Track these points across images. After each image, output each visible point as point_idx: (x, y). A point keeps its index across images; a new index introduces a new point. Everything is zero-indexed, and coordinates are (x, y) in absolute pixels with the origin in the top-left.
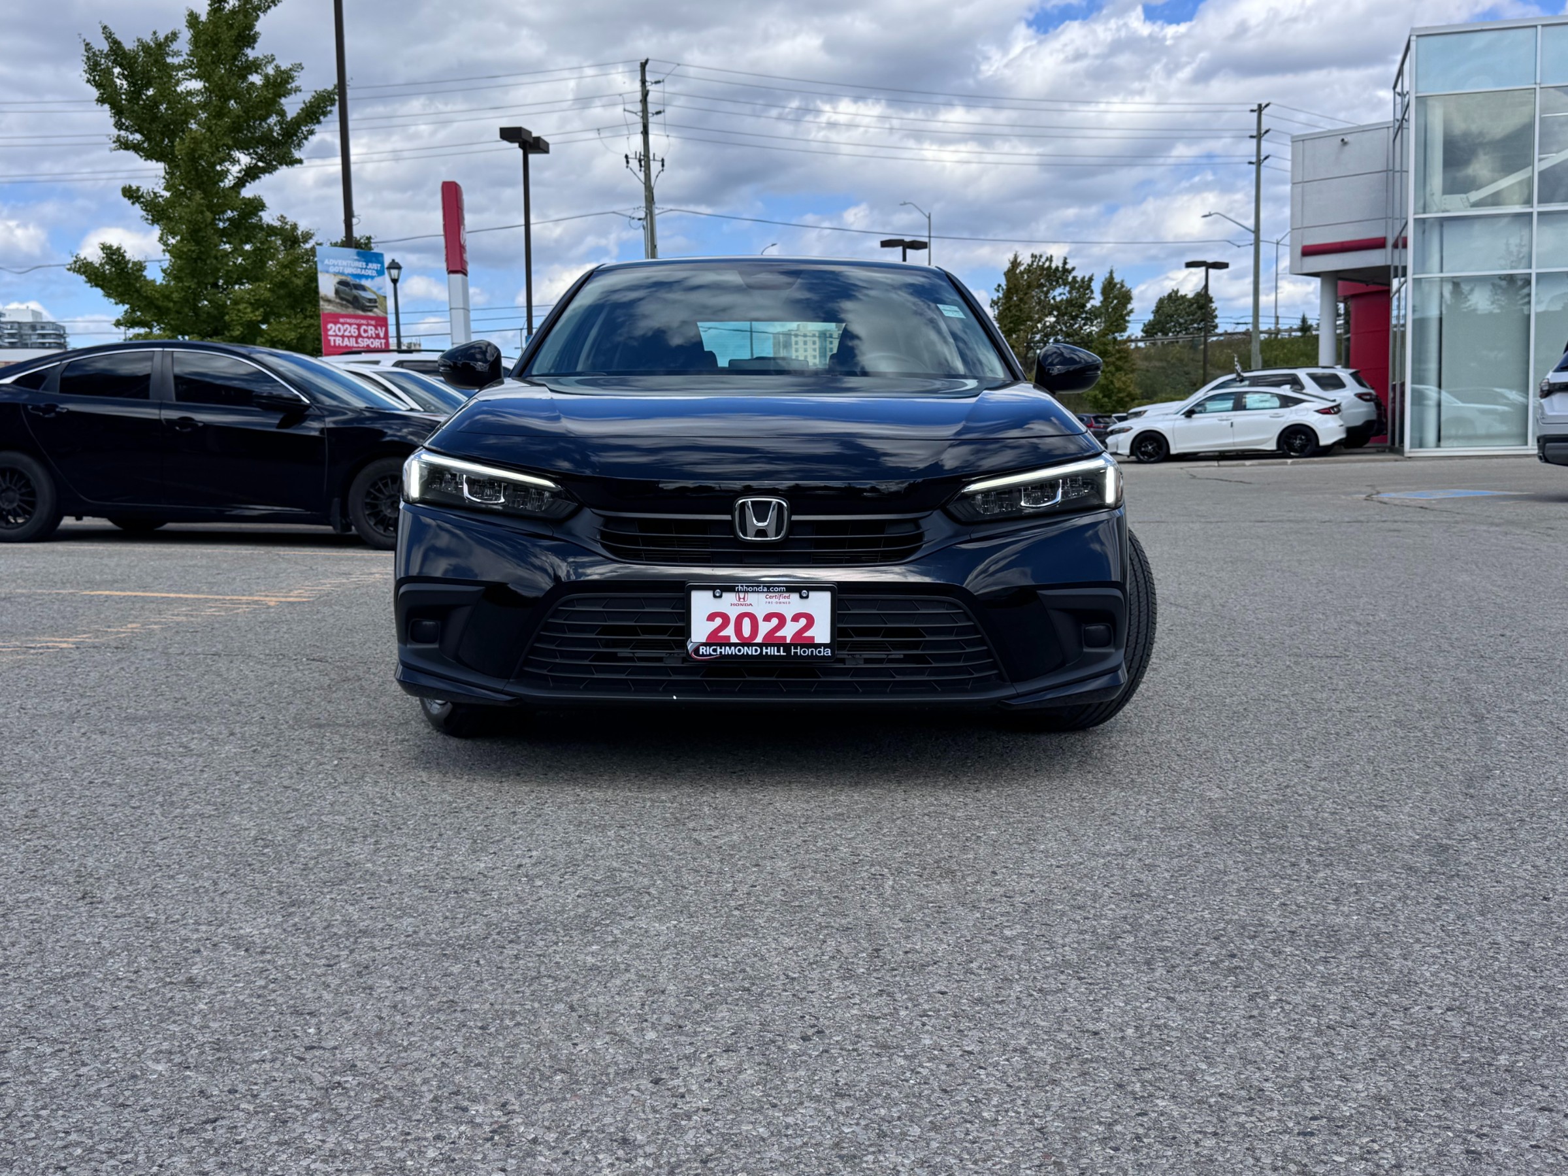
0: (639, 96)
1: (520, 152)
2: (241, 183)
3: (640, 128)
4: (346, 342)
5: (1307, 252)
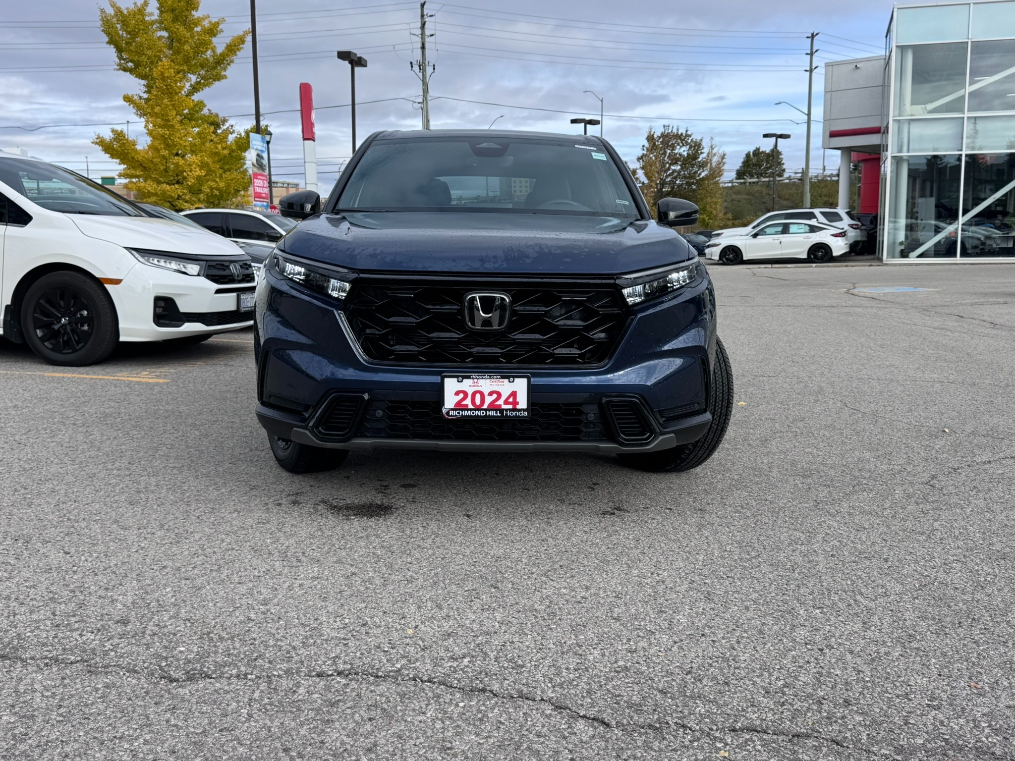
0: (419, 25)
1: (350, 66)
2: (190, 94)
3: (420, 45)
5: (833, 135)
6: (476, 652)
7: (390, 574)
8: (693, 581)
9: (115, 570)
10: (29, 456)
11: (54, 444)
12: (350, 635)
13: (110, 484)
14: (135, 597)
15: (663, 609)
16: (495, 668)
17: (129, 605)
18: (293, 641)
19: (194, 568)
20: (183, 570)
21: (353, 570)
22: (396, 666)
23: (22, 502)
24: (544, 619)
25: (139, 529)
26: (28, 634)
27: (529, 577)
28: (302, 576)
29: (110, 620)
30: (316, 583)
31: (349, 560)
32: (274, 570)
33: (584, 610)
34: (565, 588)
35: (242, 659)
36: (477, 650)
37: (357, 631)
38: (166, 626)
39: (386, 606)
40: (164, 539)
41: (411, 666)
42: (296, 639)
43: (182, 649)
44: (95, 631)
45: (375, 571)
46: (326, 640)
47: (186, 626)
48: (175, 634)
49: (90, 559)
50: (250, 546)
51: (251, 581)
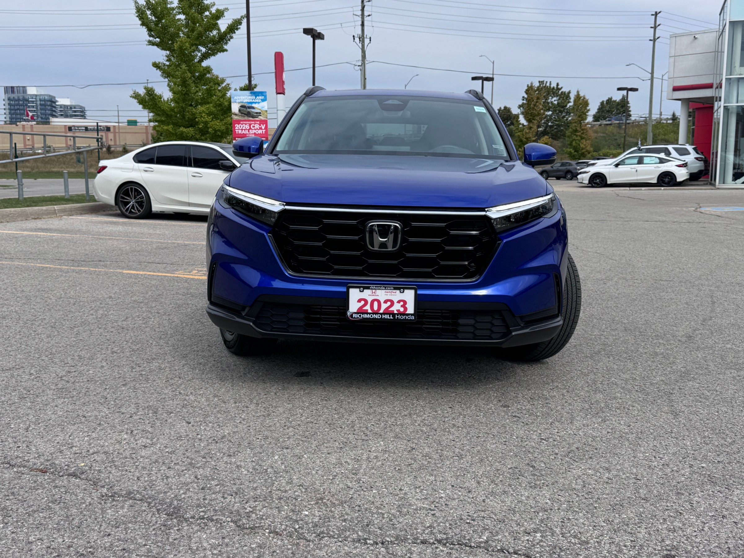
0: (360, 8)
1: (312, 39)
2: (201, 60)
3: (360, 23)
4: (243, 132)
5: (676, 89)
6: (543, 527)
7: (441, 450)
8: (692, 465)
9: (230, 438)
10: (134, 339)
11: (148, 329)
12: (433, 506)
13: (200, 364)
14: (254, 464)
15: (679, 491)
16: (565, 545)
17: (251, 470)
18: (391, 509)
19: (289, 438)
20: (281, 440)
21: (411, 445)
22: (483, 537)
23: (141, 378)
24: (586, 498)
25: (235, 403)
26: (183, 496)
27: (555, 457)
28: (374, 449)
29: (241, 484)
30: (387, 455)
31: (404, 436)
32: (350, 442)
33: (614, 491)
34: (590, 469)
35: (357, 524)
36: (543, 525)
37: (437, 503)
38: (286, 491)
39: (452, 480)
40: (257, 412)
41: (495, 538)
42: (392, 507)
43: (307, 513)
44: (234, 494)
45: (429, 447)
46: (416, 510)
47: (302, 492)
48: (296, 500)
49: (208, 429)
50: (324, 420)
51: (335, 452)
